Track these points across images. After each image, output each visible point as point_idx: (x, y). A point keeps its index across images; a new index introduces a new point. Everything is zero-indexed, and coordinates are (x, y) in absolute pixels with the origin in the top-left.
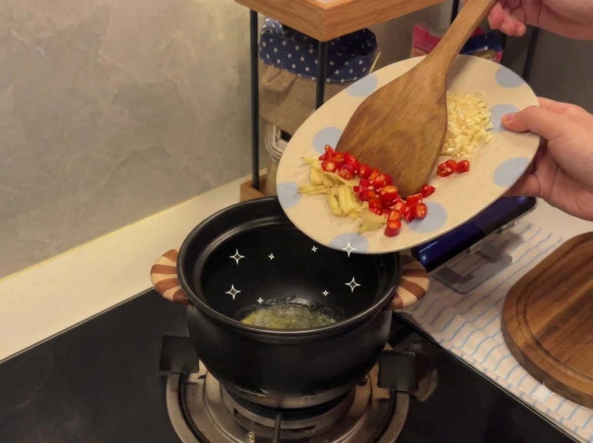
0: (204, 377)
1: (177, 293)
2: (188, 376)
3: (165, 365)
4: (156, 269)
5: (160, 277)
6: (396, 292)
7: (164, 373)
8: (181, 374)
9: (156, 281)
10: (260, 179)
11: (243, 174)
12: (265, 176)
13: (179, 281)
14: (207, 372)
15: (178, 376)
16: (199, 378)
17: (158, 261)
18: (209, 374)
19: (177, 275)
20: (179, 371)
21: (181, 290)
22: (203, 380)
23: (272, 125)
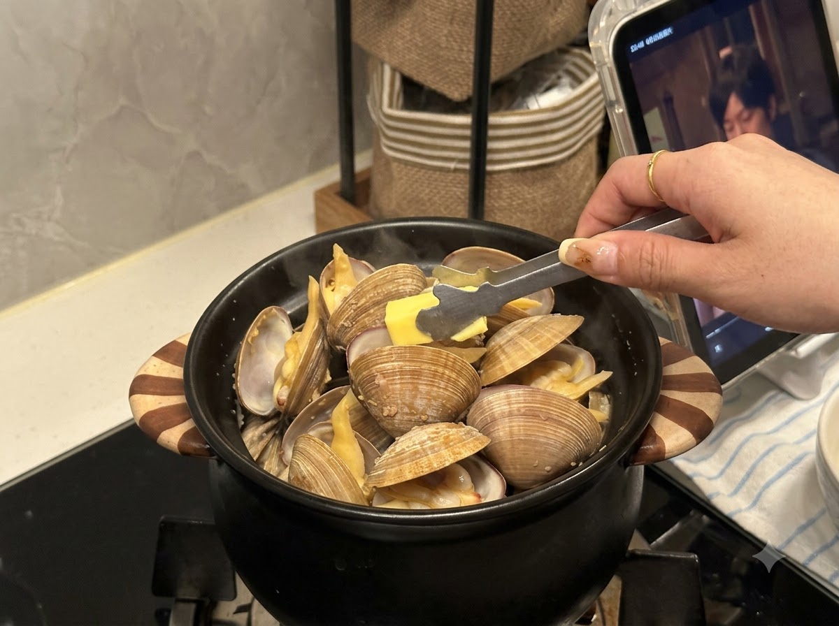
0: (246, 608)
1: (187, 435)
2: (214, 605)
3: (163, 586)
4: (141, 385)
5: (150, 403)
6: (649, 427)
7: (162, 602)
8: (199, 603)
9: (142, 412)
10: (358, 180)
11: (316, 165)
12: (368, 171)
13: (187, 411)
14: (253, 601)
15: (193, 606)
16: (236, 612)
17: (146, 367)
18: (256, 603)
19: (184, 397)
20: (195, 598)
21: (193, 429)
22: (244, 615)
23: (382, 63)
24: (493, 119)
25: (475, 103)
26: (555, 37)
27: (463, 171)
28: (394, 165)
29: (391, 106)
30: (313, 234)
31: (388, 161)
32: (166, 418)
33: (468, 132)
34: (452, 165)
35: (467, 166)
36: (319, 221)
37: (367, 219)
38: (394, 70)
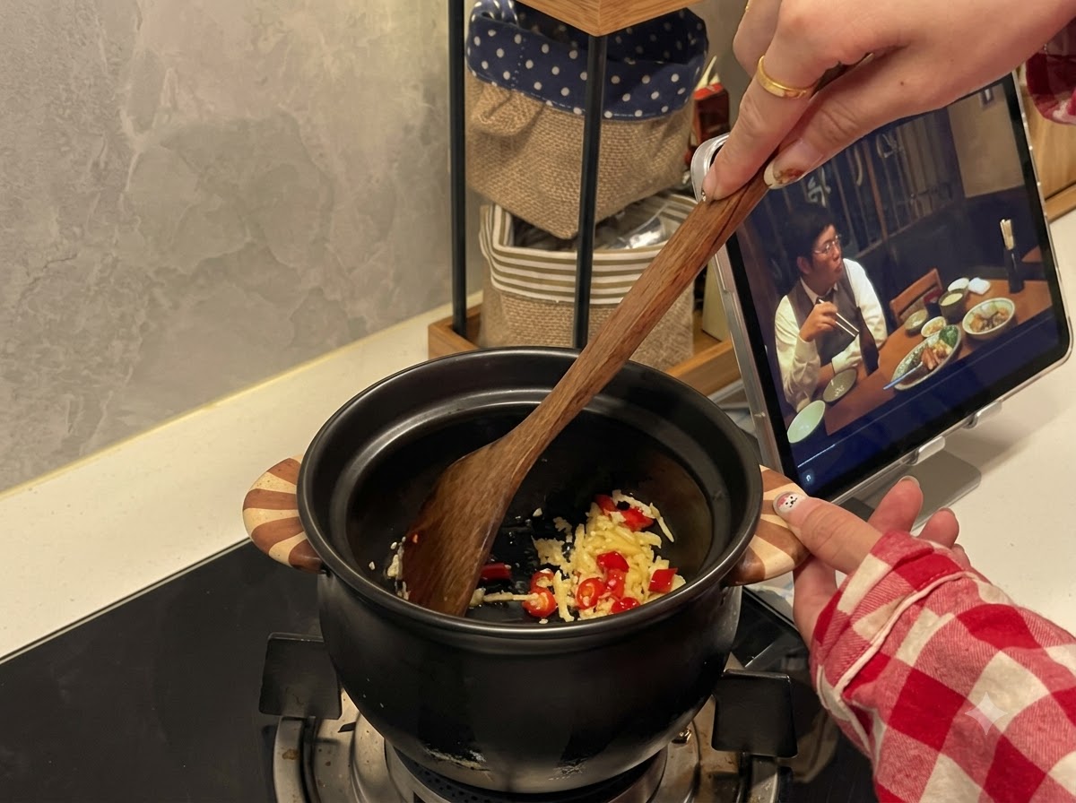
0: (351, 727)
1: (297, 549)
2: (318, 725)
3: (270, 701)
4: (255, 498)
5: (264, 516)
7: (269, 719)
8: (305, 722)
9: (255, 526)
10: (469, 315)
11: (430, 305)
12: (478, 307)
13: (301, 524)
14: (358, 718)
15: (299, 725)
16: (342, 730)
17: (260, 482)
18: (363, 719)
19: (297, 511)
20: (302, 716)
21: (305, 542)
22: (350, 734)
23: (494, 205)
24: (596, 256)
25: (580, 241)
26: (655, 180)
27: (569, 304)
28: (503, 298)
29: (501, 242)
30: (425, 359)
31: (498, 294)
32: (278, 531)
33: (574, 268)
34: (557, 299)
35: (572, 300)
36: (431, 350)
37: (475, 348)
38: (504, 210)
